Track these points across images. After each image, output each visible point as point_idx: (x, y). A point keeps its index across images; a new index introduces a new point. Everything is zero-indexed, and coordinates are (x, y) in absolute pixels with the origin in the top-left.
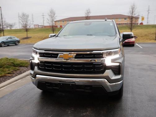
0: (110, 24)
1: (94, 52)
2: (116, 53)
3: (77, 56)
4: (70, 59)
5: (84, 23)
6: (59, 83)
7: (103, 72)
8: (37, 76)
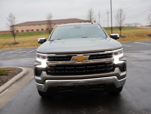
0: (97, 27)
1: (105, 52)
2: (121, 52)
3: (91, 57)
4: (84, 61)
5: (73, 26)
6: (73, 86)
7: (113, 70)
8: (47, 81)
